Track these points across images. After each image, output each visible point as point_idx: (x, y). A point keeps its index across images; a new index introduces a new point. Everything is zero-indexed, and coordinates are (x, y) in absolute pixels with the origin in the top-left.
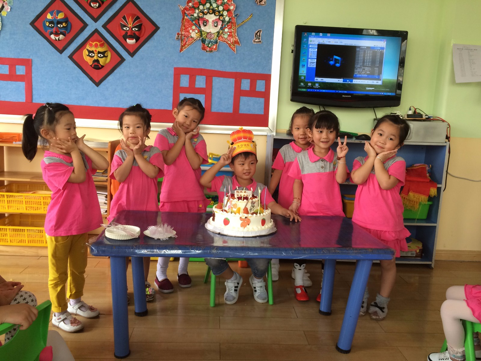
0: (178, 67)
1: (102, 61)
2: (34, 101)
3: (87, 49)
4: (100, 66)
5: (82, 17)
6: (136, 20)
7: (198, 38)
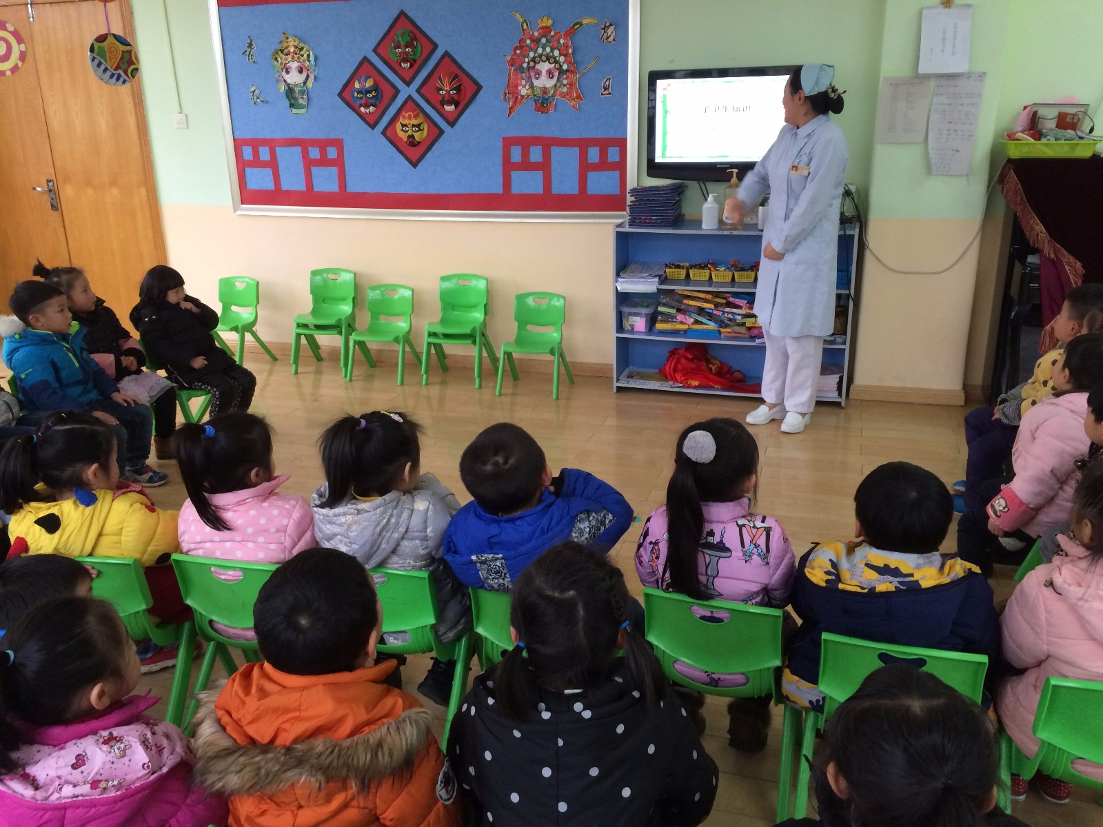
0: (507, 136)
1: (418, 137)
2: (348, 190)
3: (401, 123)
4: (416, 143)
5: (393, 81)
6: (453, 80)
7: (529, 96)
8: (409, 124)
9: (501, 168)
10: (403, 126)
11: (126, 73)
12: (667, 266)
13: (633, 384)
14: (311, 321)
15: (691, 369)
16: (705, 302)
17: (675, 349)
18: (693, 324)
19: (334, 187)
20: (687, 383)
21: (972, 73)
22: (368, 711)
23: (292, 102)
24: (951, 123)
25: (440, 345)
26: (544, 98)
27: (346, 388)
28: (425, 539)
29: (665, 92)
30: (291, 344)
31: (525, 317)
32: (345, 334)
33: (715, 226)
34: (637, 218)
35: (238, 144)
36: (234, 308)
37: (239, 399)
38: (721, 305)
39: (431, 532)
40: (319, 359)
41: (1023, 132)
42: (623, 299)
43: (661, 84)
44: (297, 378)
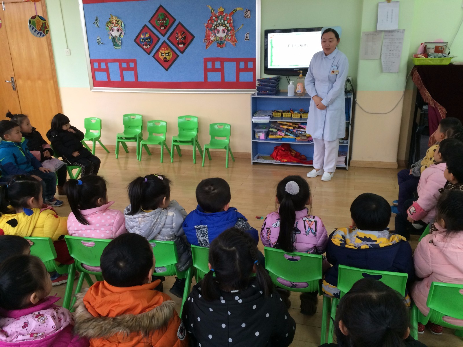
0: (206, 57)
1: (168, 58)
2: (139, 81)
3: (161, 52)
4: (167, 61)
5: (157, 35)
6: (182, 34)
7: (214, 41)
8: (164, 53)
9: (203, 71)
10: (162, 53)
11: (44, 32)
12: (273, 111)
13: (260, 161)
14: (124, 136)
15: (284, 154)
16: (289, 126)
17: (277, 146)
18: (284, 136)
19: (133, 79)
20: (282, 160)
21: (399, 30)
22: (148, 302)
23: (115, 43)
24: (390, 51)
25: (178, 146)
26: (221, 42)
27: (139, 164)
28: (172, 228)
29: (271, 39)
30: (115, 146)
31: (214, 134)
32: (138, 142)
33: (293, 94)
34: (261, 91)
35: (92, 62)
36: (91, 131)
37: (93, 169)
38: (296, 127)
39: (175, 225)
40: (127, 152)
41: (421, 54)
42: (255, 125)
43: (270, 35)
44: (118, 160)
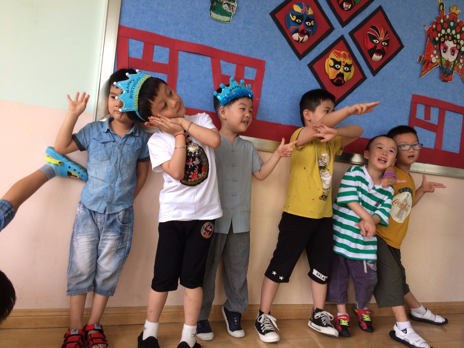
0: (416, 94)
1: (348, 76)
2: (259, 118)
4: (342, 82)
5: (329, 18)
7: (437, 64)
10: (336, 62)
